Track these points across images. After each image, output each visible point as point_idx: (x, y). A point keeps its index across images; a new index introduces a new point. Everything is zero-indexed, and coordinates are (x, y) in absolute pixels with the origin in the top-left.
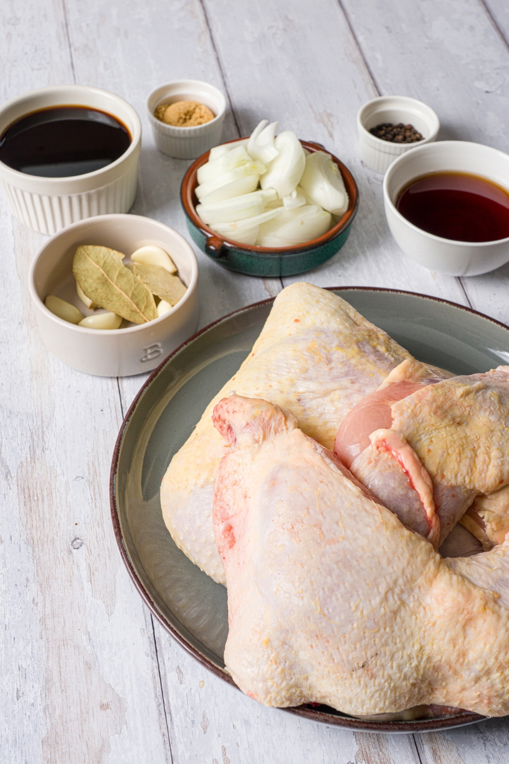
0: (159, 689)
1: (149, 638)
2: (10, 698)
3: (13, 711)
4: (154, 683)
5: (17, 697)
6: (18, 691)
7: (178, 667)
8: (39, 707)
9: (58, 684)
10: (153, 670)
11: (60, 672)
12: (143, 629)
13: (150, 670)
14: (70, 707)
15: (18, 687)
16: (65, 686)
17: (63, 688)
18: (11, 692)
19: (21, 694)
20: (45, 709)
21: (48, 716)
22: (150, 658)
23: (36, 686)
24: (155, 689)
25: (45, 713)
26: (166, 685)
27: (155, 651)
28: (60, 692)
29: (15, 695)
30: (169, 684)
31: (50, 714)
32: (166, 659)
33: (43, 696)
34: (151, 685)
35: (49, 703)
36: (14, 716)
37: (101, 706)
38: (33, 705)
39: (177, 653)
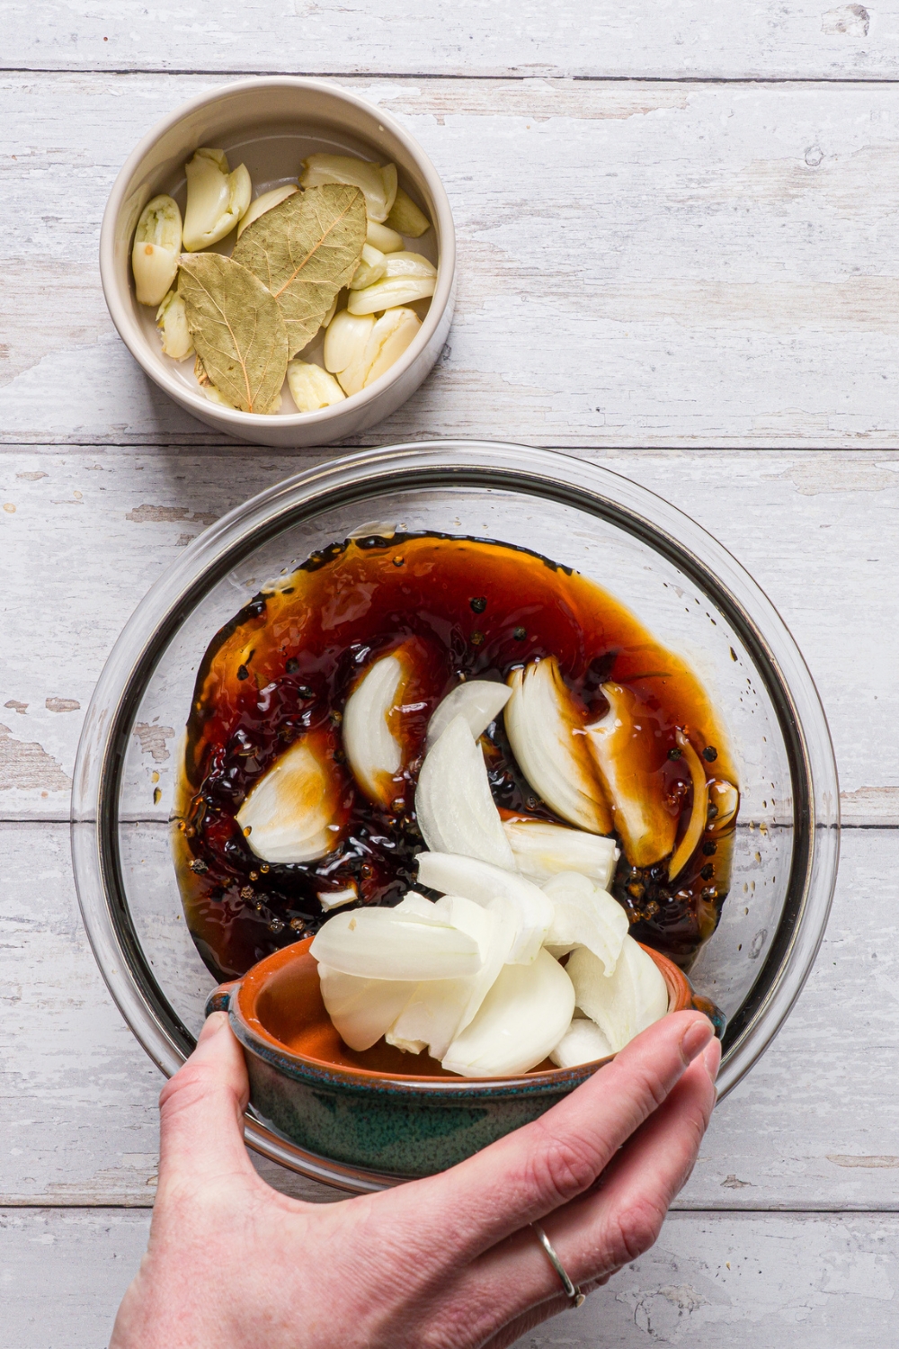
0: (15, 439)
1: (107, 436)
2: (48, 207)
3: (25, 210)
4: (27, 434)
5: (47, 217)
6: (57, 219)
7: (46, 475)
8: (24, 250)
9: (55, 282)
10: (50, 434)
11: (77, 287)
12: (124, 429)
13: (51, 430)
14: (14, 298)
15: (63, 220)
16: (50, 293)
17: (47, 290)
18: (57, 209)
19: (50, 223)
20: (19, 260)
21: (6, 262)
22: (72, 433)
23: (60, 249)
24: (16, 434)
25: (11, 259)
26: (19, 452)
27: (81, 442)
28: (41, 284)
29: (50, 215)
30: (21, 457)
31: (8, 266)
32: (65, 458)
33: (41, 258)
34: (24, 428)
35: (26, 266)
36: (16, 211)
37: (5, 346)
38: (29, 240)
39: (71, 477)
